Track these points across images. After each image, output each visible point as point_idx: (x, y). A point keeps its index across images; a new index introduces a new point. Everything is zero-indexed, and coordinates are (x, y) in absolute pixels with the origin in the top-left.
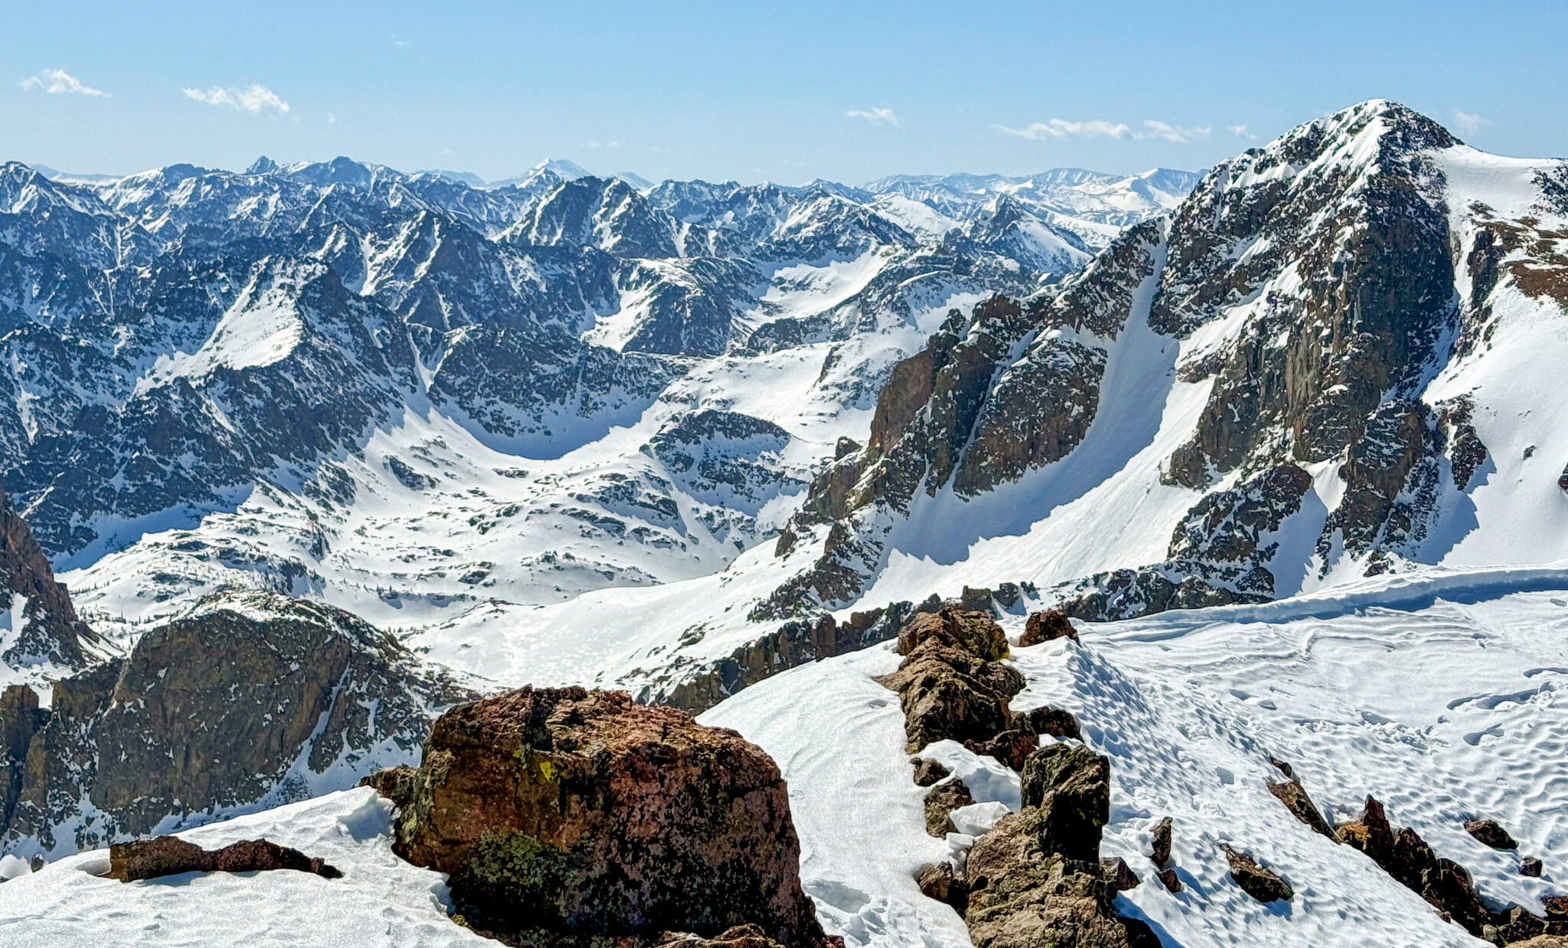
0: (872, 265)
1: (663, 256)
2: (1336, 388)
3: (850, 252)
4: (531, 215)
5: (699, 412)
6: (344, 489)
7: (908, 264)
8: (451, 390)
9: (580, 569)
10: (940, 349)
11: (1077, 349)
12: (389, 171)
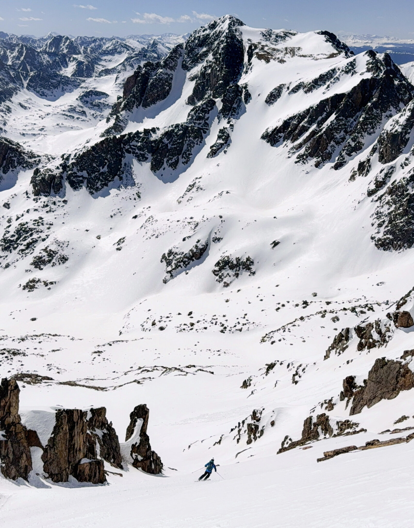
0: (125, 56)
1: (77, 54)
2: (221, 82)
3: (120, 53)
4: (46, 45)
5: (88, 91)
6: (9, 110)
7: (133, 55)
8: (31, 87)
9: (65, 127)
10: (137, 74)
11: (166, 74)
12: (13, 35)
